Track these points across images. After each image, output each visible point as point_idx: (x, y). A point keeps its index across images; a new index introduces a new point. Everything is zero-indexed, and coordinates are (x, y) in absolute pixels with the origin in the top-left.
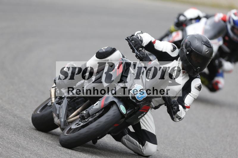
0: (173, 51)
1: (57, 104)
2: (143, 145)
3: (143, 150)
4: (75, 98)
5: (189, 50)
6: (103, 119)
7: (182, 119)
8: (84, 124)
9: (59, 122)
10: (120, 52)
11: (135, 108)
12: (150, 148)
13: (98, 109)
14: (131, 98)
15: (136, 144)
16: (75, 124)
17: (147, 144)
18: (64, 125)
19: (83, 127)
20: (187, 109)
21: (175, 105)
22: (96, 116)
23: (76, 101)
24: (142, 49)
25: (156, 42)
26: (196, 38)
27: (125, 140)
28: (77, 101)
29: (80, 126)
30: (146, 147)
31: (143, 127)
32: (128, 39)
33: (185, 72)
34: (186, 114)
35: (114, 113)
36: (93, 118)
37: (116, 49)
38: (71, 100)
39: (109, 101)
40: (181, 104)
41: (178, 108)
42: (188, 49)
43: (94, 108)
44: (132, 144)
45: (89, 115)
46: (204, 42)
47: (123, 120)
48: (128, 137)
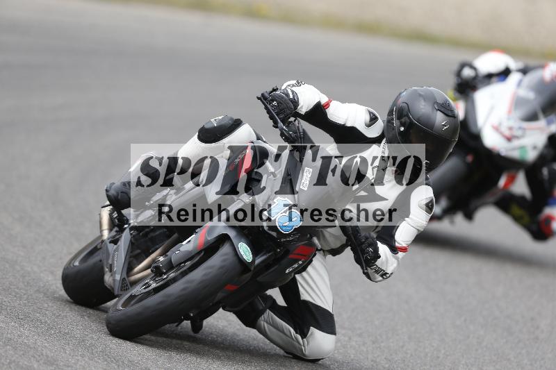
0: (369, 126)
1: (110, 242)
2: (304, 335)
3: (303, 348)
4: (147, 230)
5: (405, 123)
6: (198, 275)
7: (388, 275)
8: (158, 285)
9: (112, 282)
10: (252, 127)
11: (276, 251)
12: (319, 342)
13: (190, 252)
14: (266, 228)
15: (288, 334)
16: (141, 285)
17: (312, 334)
18: (122, 287)
19: (157, 290)
20: (400, 254)
21: (370, 245)
22: (185, 268)
23: (149, 236)
24: (295, 121)
25: (331, 104)
26: (420, 95)
27: (266, 324)
28: (152, 234)
29: (150, 288)
30: (310, 339)
31: (305, 296)
32: (263, 98)
35: (224, 260)
36: (179, 272)
37: (242, 122)
38: (139, 234)
39: (216, 234)
40: (386, 240)
41: (376, 250)
42: (403, 120)
43: (182, 249)
44: (281, 334)
45: (170, 266)
46: (438, 104)
47: (248, 276)
48: (272, 317)
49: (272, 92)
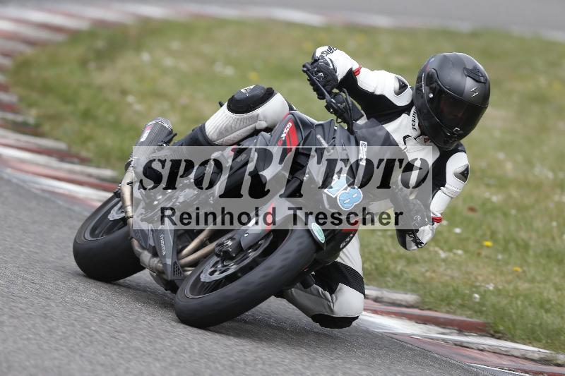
0: (398, 93)
2: (332, 292)
3: (332, 304)
5: (434, 89)
7: (423, 245)
13: (260, 235)
17: (340, 289)
18: (174, 272)
20: (436, 225)
25: (361, 71)
27: (293, 290)
30: (339, 295)
33: (428, 140)
34: (432, 235)
37: (274, 91)
42: (432, 86)
43: (249, 232)
45: (239, 250)
46: (467, 70)
49: (313, 63)
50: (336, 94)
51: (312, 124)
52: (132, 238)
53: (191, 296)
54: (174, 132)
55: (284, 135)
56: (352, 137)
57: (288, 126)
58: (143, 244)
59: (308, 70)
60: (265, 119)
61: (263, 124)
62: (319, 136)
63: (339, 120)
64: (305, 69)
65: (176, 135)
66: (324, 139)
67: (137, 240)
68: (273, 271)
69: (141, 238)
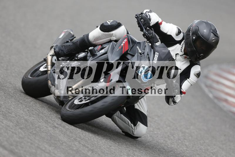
0: (177, 35)
3: (134, 131)
17: (139, 125)
18: (64, 97)
25: (163, 23)
27: (117, 117)
30: (138, 127)
31: (136, 106)
33: (186, 57)
34: (181, 99)
37: (121, 24)
46: (212, 29)
49: (140, 14)
50: (148, 30)
51: (136, 42)
52: (48, 80)
53: (69, 110)
54: (75, 36)
55: (122, 44)
56: (152, 50)
57: (125, 41)
58: (53, 83)
59: (138, 17)
60: (115, 36)
61: (114, 38)
62: (138, 47)
63: (148, 42)
64: (136, 16)
65: (75, 37)
66: (140, 49)
67: (50, 81)
68: (107, 104)
69: (52, 80)
